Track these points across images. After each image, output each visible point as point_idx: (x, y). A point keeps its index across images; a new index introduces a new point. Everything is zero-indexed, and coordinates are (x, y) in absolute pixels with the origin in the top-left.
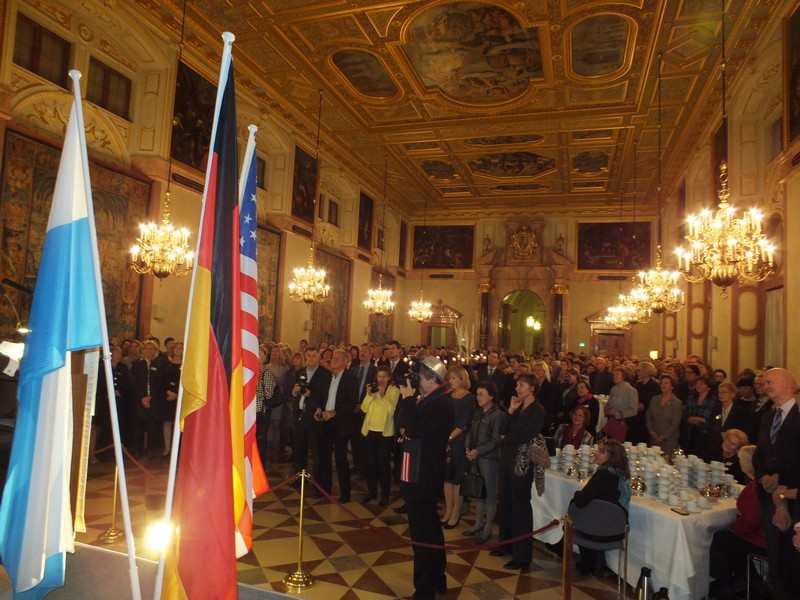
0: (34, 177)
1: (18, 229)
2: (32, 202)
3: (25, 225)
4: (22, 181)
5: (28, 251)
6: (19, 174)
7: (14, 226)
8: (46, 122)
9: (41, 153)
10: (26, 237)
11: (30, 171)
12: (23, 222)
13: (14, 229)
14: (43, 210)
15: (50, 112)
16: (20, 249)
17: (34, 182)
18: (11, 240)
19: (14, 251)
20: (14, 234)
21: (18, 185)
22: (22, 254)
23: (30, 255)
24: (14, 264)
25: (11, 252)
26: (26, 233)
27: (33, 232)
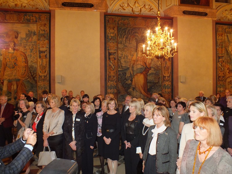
0: (118, 30)
1: (114, 52)
2: (118, 40)
3: (116, 50)
4: (113, 33)
5: (118, 59)
6: (112, 31)
7: (112, 51)
8: (124, 9)
9: (119, 20)
10: (117, 54)
11: (116, 29)
12: (115, 49)
13: (112, 52)
14: (122, 42)
15: (126, 5)
16: (115, 59)
17: (118, 33)
18: (111, 57)
19: (113, 60)
20: (112, 54)
21: (112, 35)
22: (116, 61)
23: (119, 61)
24: (113, 65)
25: (112, 61)
26: (117, 53)
27: (119, 52)
